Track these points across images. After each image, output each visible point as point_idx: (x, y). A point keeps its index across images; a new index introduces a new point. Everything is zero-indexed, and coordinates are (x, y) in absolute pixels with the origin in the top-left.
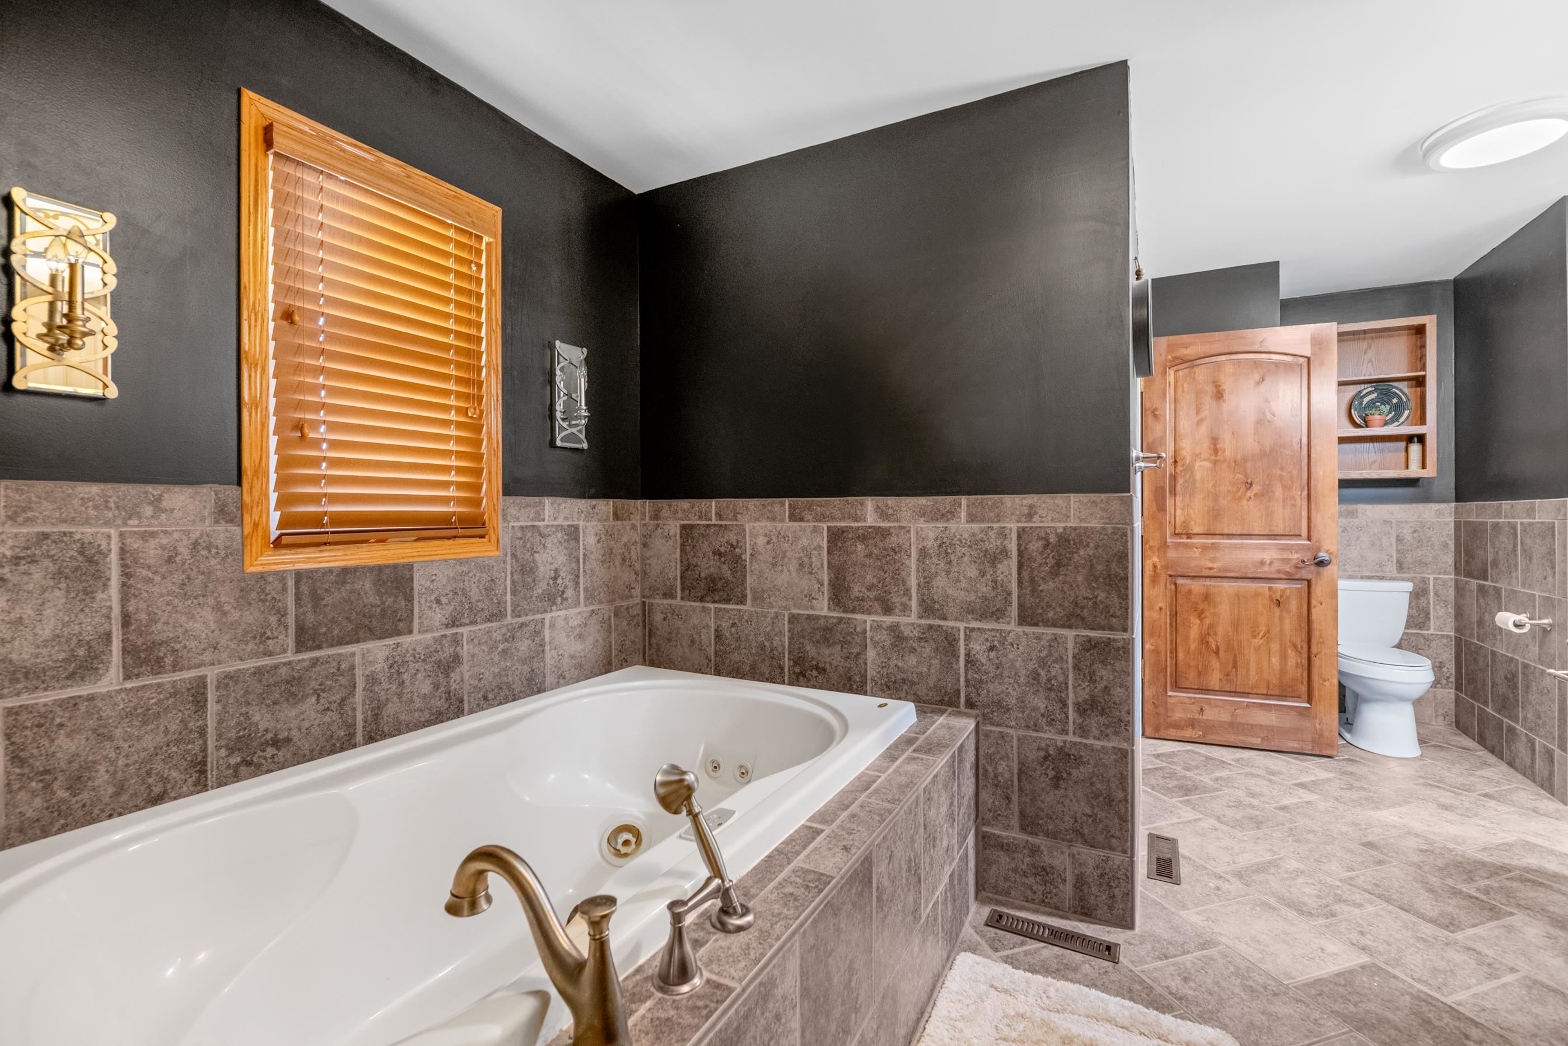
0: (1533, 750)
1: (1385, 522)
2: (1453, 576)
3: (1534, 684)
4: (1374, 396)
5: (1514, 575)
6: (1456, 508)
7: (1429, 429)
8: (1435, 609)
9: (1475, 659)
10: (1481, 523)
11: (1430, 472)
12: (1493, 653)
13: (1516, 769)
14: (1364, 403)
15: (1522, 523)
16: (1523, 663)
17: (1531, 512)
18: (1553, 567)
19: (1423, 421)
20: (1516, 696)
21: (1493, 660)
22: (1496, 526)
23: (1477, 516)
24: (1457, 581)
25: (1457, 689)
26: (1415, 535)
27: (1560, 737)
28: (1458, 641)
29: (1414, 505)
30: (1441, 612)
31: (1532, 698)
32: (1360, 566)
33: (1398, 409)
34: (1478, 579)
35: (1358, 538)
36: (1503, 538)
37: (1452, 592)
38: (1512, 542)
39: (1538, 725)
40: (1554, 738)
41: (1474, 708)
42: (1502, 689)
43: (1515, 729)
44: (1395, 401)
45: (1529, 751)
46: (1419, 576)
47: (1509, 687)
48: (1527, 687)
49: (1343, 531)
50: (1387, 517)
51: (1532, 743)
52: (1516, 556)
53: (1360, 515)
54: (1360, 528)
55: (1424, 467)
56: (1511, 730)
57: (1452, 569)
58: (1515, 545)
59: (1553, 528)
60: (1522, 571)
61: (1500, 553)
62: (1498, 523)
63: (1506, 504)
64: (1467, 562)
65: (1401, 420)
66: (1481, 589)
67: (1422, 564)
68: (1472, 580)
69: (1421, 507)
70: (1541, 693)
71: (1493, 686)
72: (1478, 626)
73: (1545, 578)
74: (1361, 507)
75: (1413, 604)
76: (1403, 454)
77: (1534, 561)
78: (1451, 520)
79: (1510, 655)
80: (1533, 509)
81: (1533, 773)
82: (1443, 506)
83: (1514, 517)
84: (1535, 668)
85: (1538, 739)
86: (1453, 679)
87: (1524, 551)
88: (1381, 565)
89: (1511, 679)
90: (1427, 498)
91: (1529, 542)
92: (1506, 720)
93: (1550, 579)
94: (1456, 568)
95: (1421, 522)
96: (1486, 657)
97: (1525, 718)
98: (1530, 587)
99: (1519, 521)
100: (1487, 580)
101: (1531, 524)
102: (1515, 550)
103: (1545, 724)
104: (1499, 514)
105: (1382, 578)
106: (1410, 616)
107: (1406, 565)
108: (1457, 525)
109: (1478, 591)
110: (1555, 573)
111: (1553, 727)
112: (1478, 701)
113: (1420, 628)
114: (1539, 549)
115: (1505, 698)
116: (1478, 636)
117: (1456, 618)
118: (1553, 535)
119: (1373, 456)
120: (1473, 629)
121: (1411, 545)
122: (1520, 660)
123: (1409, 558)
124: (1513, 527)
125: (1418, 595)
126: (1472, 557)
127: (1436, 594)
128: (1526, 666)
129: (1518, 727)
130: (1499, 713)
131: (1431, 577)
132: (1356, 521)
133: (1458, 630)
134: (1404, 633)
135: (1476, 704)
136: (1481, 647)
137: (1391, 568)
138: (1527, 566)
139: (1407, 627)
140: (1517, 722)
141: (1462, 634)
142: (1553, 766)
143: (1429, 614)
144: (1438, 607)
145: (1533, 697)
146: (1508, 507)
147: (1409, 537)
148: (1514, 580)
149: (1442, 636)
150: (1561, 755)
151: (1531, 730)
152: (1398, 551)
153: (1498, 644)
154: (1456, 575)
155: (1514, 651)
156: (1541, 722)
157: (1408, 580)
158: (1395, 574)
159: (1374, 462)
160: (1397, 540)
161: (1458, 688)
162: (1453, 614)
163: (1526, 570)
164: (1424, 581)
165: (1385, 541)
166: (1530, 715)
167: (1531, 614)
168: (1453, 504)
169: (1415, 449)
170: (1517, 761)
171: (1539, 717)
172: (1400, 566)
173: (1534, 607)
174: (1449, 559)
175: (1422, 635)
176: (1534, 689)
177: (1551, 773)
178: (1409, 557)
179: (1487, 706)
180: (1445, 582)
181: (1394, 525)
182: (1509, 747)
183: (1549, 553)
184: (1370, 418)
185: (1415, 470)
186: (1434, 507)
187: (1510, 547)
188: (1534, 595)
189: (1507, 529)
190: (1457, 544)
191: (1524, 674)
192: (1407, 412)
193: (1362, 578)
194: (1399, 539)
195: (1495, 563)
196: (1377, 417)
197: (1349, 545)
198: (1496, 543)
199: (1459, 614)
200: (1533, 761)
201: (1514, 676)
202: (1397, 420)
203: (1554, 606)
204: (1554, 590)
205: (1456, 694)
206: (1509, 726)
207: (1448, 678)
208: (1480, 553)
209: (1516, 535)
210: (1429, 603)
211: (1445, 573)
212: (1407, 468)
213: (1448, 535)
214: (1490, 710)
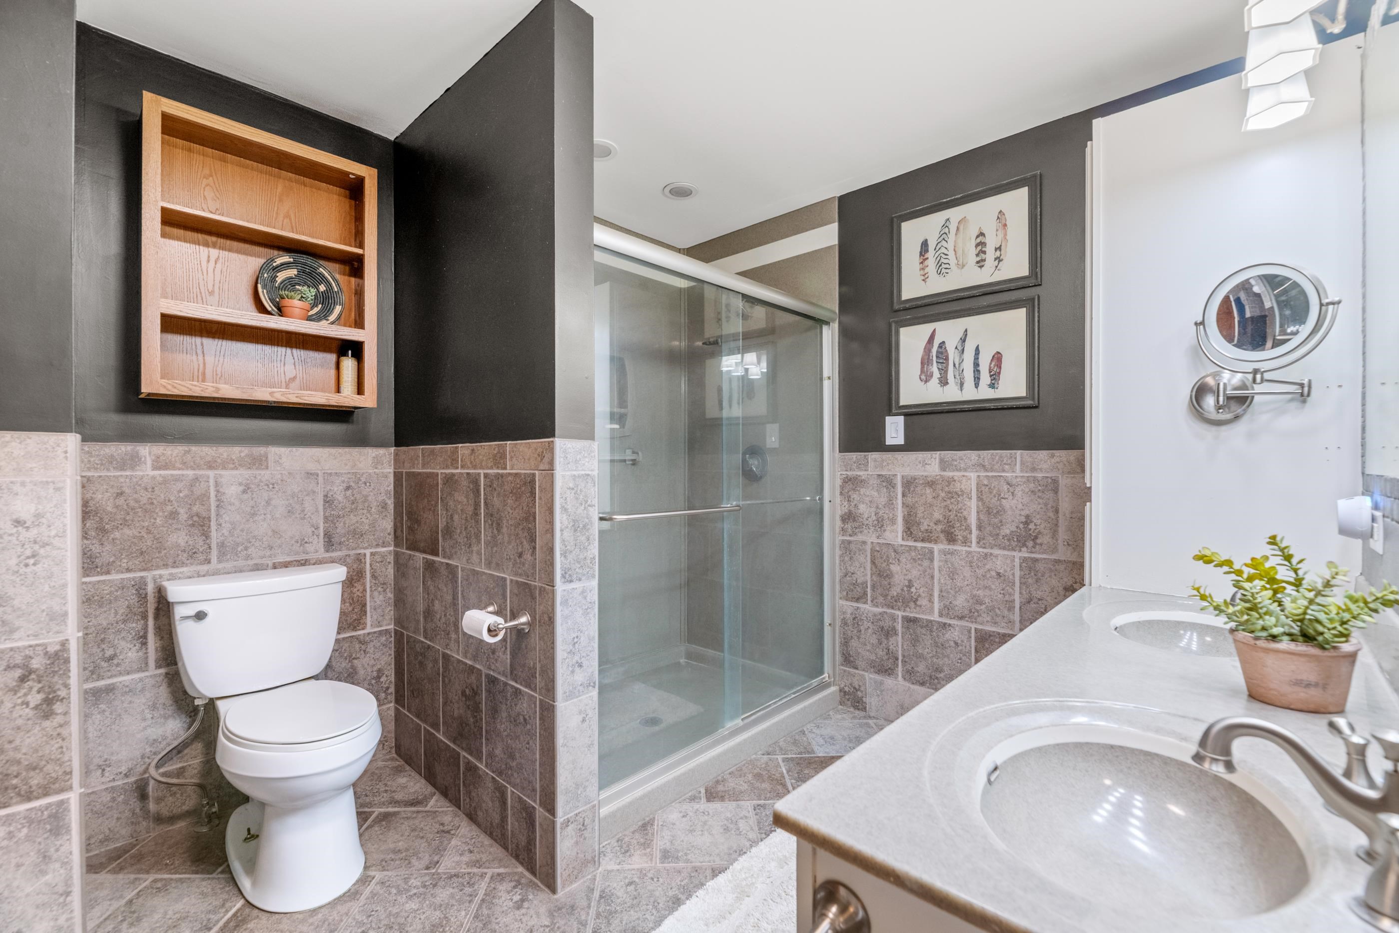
0: (504, 803)
1: (310, 475)
2: (392, 548)
3: (504, 707)
4: (292, 272)
5: (475, 549)
6: (396, 455)
7: (368, 336)
8: (372, 597)
9: (421, 663)
10: (430, 475)
11: (369, 400)
12: (446, 657)
13: (479, 825)
14: (279, 280)
15: (486, 476)
16: (487, 676)
17: (499, 459)
18: (533, 540)
19: (359, 323)
20: (478, 721)
21: (446, 668)
22: (450, 480)
23: (423, 466)
24: (397, 555)
25: (397, 701)
26: (349, 493)
27: (543, 789)
28: (399, 636)
29: (347, 450)
30: (379, 599)
31: (501, 727)
32: (271, 548)
33: (326, 301)
34: (425, 552)
35: (268, 503)
36: (460, 497)
37: (391, 570)
38: (471, 502)
39: (511, 768)
40: (534, 790)
41: (419, 731)
42: (458, 709)
43: (476, 768)
44: (322, 288)
45: (497, 804)
46: (352, 553)
47: (468, 707)
48: (494, 711)
49: (244, 492)
50: (312, 467)
51: (501, 792)
52: (478, 522)
53: (271, 464)
54: (271, 485)
55: (360, 390)
56: (471, 769)
57: (390, 538)
58: (477, 505)
59: (533, 481)
60: (487, 544)
61: (456, 517)
62: (453, 475)
63: (464, 449)
64: (411, 529)
65: (332, 318)
66: (430, 567)
67: (357, 534)
68: (417, 554)
69: (355, 451)
70: (514, 721)
71: (445, 704)
72: (425, 618)
73: (520, 555)
74: (275, 452)
75: (346, 595)
76: (333, 372)
77: (504, 530)
78: (390, 470)
79: (469, 662)
80: (503, 456)
81: (503, 835)
82: (381, 451)
83: (475, 467)
84: (506, 684)
85: (510, 788)
86: (392, 689)
87: (490, 515)
88: (303, 542)
89: (471, 697)
90: (361, 440)
91: (496, 502)
92: (463, 753)
93: (528, 556)
94: (396, 537)
95: (355, 474)
96: (436, 661)
97: (491, 755)
98: (498, 567)
99: (482, 472)
100: (437, 555)
101: (499, 476)
102: (476, 514)
103: (520, 767)
104: (454, 463)
105: (304, 563)
106: (343, 613)
107: (336, 540)
108: (398, 477)
109: (425, 569)
110: (535, 548)
111: (534, 774)
112: (425, 722)
113: (355, 629)
114: (511, 513)
115: (462, 723)
116: (425, 631)
117: (396, 605)
118: (533, 494)
119: (290, 371)
120: (418, 621)
121: (343, 508)
122: (485, 671)
123: (341, 528)
124: (474, 480)
125: (352, 581)
126: (418, 522)
127: (374, 576)
128: (492, 681)
129: (482, 767)
130: (454, 743)
131: (368, 552)
132: (265, 475)
133: (398, 621)
134: (337, 641)
135: (423, 725)
136: (429, 647)
137: (317, 547)
138: (494, 537)
139: (340, 630)
140: (480, 759)
141: (403, 627)
142: (534, 832)
143: (364, 605)
144: (376, 593)
145: (503, 726)
146: (467, 452)
147: (340, 497)
148: (475, 557)
149: (380, 632)
150: (546, 818)
151: (500, 774)
152: (326, 518)
153: (452, 645)
154: (396, 545)
155: (475, 658)
156: (514, 764)
157: (342, 561)
158: (322, 554)
159: (293, 379)
160: (325, 502)
161: (399, 700)
162: (392, 601)
163: (493, 543)
164: (360, 559)
165: (308, 505)
166: (498, 752)
167: (500, 606)
168: (392, 449)
169: (349, 364)
170: (480, 813)
171: (512, 757)
172: (329, 542)
173: (504, 596)
174: (388, 524)
175: (357, 638)
176: (504, 715)
177: (531, 842)
178: (340, 525)
179: (438, 731)
180: (383, 556)
181: (320, 479)
182: (469, 793)
183: (526, 519)
184: (286, 302)
185: (347, 397)
186: (371, 452)
187: (470, 509)
188: (504, 579)
189: (465, 483)
190: (398, 504)
191: (489, 691)
192: (338, 309)
193: (275, 567)
194: (328, 501)
195: (448, 531)
196: (296, 302)
197: (253, 515)
198: (451, 503)
199: (400, 601)
200: (504, 819)
201: (476, 693)
202: (325, 318)
203: (533, 598)
204: (533, 574)
205: (396, 709)
206: (468, 763)
207: (388, 688)
208: (427, 516)
209: (478, 491)
210: (365, 590)
211: (384, 545)
212: (338, 391)
213: (387, 492)
214: (441, 737)
